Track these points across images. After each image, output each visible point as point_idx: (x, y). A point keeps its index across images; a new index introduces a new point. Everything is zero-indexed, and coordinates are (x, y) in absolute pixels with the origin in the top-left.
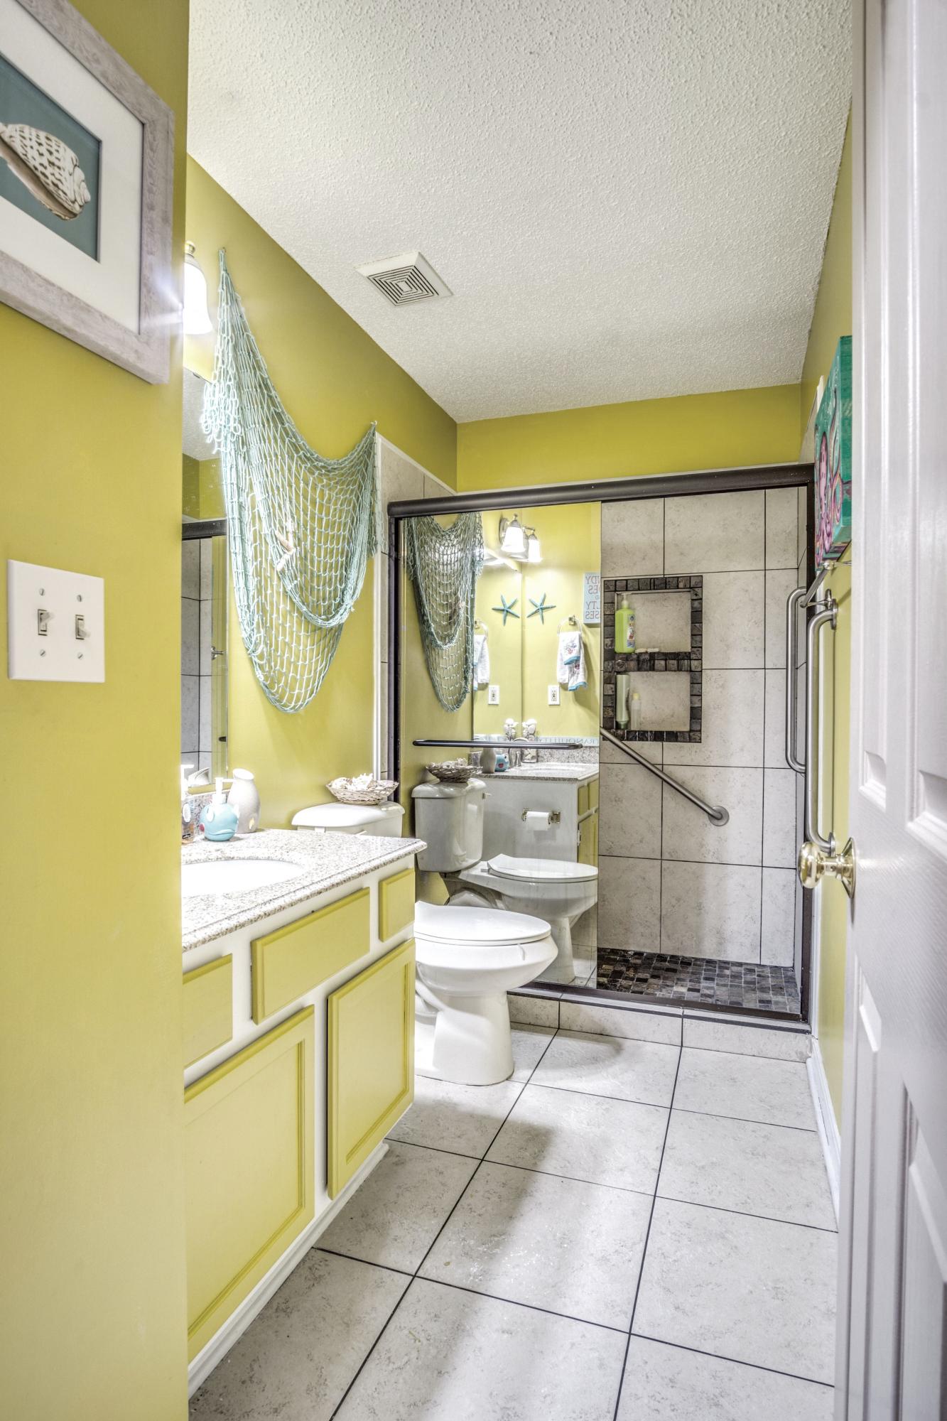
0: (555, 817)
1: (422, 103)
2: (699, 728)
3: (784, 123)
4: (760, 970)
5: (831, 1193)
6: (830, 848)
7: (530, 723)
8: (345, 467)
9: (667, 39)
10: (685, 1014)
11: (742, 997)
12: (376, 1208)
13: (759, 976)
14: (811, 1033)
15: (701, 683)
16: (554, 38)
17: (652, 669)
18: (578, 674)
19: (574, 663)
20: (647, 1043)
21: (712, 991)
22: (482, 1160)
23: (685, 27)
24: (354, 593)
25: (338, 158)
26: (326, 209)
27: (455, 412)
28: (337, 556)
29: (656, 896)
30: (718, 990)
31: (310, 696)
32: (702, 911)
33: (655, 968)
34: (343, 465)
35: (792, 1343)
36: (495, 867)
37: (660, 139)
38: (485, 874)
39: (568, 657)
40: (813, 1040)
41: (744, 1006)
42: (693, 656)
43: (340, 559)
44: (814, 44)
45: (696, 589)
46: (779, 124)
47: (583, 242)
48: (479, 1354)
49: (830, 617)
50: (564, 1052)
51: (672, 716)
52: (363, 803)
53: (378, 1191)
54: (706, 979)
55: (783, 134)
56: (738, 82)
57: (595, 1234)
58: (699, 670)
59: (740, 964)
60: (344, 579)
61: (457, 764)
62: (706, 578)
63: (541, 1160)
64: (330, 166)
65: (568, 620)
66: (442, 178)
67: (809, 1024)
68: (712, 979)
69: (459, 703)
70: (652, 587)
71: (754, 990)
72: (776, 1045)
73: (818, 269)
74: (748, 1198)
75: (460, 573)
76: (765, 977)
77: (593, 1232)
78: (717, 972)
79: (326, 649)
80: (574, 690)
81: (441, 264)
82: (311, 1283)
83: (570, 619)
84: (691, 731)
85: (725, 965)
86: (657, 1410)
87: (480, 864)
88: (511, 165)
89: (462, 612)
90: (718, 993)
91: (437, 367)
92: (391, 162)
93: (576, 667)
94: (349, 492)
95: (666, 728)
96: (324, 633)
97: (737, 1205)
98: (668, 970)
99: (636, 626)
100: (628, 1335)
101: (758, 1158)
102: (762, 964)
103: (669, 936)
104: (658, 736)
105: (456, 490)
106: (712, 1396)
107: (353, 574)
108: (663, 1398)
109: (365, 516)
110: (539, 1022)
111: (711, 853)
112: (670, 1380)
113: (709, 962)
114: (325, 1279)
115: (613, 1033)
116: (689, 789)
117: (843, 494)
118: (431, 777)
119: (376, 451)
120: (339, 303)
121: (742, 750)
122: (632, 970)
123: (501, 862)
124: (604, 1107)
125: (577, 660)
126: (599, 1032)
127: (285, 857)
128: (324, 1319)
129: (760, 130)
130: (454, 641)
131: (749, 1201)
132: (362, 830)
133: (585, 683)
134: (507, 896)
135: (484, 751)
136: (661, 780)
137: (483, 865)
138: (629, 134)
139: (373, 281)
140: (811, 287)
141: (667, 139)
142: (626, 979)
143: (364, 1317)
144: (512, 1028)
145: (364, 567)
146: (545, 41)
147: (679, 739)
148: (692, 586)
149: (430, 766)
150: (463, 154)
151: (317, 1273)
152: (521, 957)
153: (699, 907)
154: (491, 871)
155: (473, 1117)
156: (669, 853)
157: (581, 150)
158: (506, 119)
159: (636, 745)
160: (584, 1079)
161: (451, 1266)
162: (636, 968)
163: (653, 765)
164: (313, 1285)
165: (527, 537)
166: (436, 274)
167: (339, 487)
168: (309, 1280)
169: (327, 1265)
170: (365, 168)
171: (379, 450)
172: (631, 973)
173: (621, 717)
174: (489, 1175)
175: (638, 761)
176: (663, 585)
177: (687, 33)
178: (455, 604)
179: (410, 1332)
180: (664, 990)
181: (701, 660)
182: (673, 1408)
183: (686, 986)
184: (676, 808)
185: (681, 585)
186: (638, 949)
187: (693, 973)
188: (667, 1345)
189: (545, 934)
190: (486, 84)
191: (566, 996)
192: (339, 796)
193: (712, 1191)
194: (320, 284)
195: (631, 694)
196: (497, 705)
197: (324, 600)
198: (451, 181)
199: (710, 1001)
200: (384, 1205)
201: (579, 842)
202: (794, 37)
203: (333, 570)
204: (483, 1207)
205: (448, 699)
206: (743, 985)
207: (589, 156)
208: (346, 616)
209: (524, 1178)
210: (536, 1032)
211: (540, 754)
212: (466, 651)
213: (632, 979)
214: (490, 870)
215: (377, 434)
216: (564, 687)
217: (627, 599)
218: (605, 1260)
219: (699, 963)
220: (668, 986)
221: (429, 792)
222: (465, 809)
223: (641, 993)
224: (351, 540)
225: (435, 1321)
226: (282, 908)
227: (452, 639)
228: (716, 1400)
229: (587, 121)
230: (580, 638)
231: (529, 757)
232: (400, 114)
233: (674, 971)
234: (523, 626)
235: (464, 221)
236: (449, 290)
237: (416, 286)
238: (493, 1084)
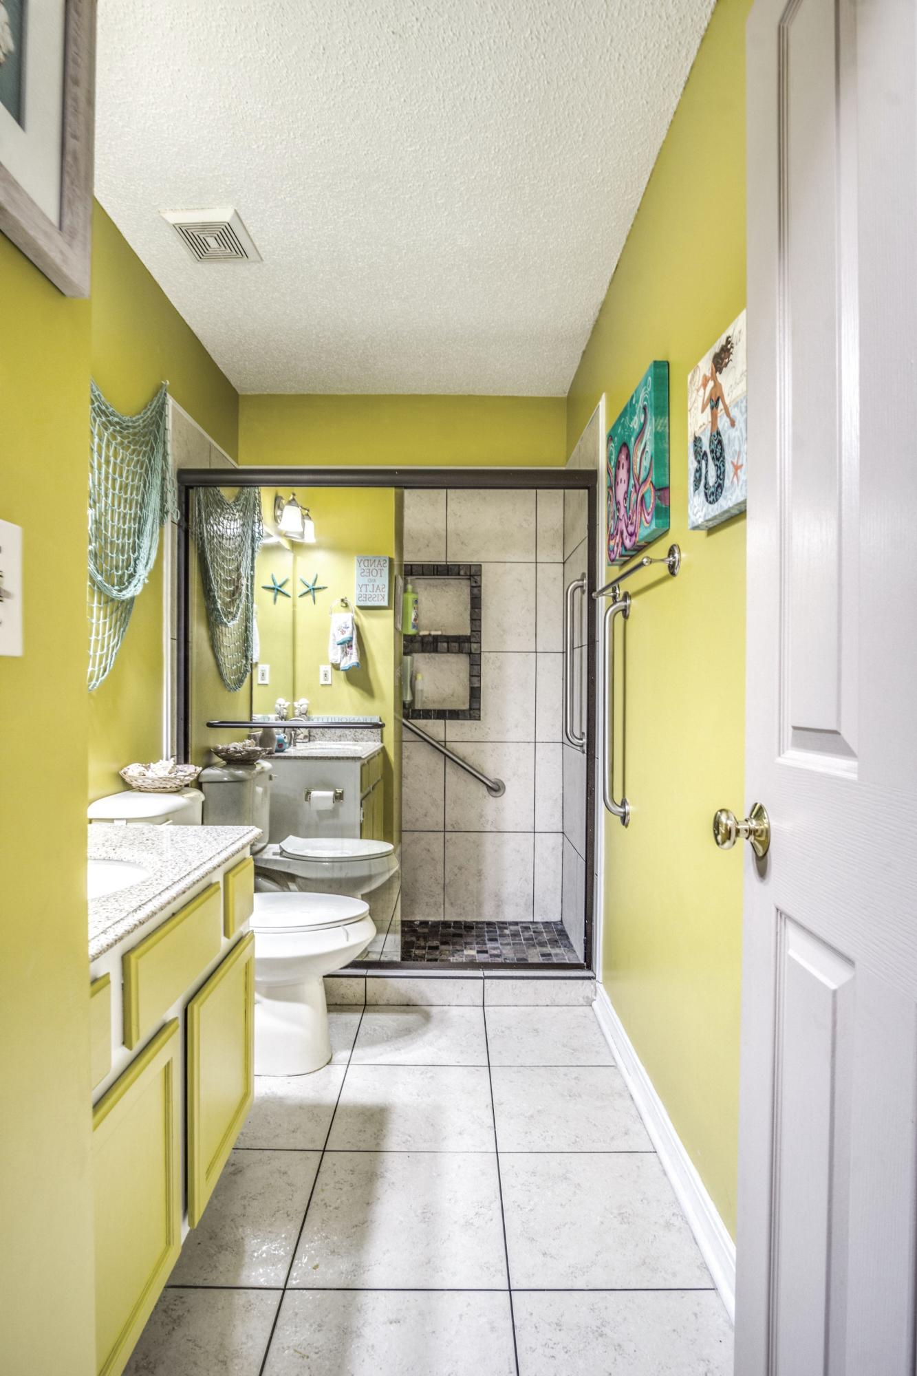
0: (339, 797)
1: (271, 52)
2: (478, 707)
3: (602, 161)
4: (534, 926)
5: (641, 1118)
6: (625, 813)
7: (302, 703)
8: (139, 425)
9: (521, 56)
10: (486, 975)
11: (525, 953)
12: (224, 1226)
13: (534, 932)
14: (595, 978)
15: (480, 665)
16: (419, 24)
17: (436, 650)
18: (351, 654)
19: (346, 644)
20: (452, 1007)
21: (499, 951)
22: (324, 1151)
23: (539, 51)
24: (147, 563)
25: (164, 87)
26: (139, 140)
27: (239, 382)
28: (130, 522)
29: (440, 867)
30: (503, 949)
31: (103, 675)
32: (482, 877)
33: (443, 935)
34: (137, 424)
35: (646, 1261)
36: (289, 850)
37: (495, 149)
38: (278, 857)
39: (341, 638)
40: (597, 984)
41: (530, 961)
42: (473, 640)
43: (133, 526)
44: (640, 98)
45: (476, 577)
46: (597, 162)
47: (403, 232)
48: (372, 1353)
49: (623, 608)
50: (377, 1028)
51: (452, 695)
52: (164, 791)
53: (221, 1208)
54: (491, 940)
55: (599, 171)
56: (572, 113)
57: (453, 1201)
58: (479, 652)
59: (516, 923)
60: (135, 548)
61: (245, 745)
62: (485, 568)
63: (383, 1139)
64: (153, 94)
65: (340, 601)
66: (276, 137)
67: (593, 971)
68: (496, 940)
69: (240, 682)
70: (435, 573)
71: (534, 945)
72: (567, 993)
73: (602, 297)
74: (577, 1137)
75: (240, 549)
76: (540, 933)
77: (450, 1200)
78: (498, 933)
79: (118, 623)
80: (345, 670)
81: (256, 227)
82: (170, 1327)
83: (342, 600)
84: (471, 709)
85: (503, 925)
86: (553, 1357)
87: (267, 847)
88: (349, 140)
89: (244, 588)
90: (504, 952)
91: (229, 333)
92: (224, 107)
93: (348, 647)
94: (142, 454)
95: (447, 706)
96: (116, 605)
97: (569, 1145)
98: (455, 935)
99: (419, 609)
100: (508, 1292)
101: (575, 1099)
102: (535, 920)
103: (452, 903)
104: (442, 715)
105: (237, 462)
106: (595, 1329)
107: (146, 542)
108: (555, 1344)
109: (157, 481)
110: (345, 1002)
111: (490, 823)
112: (556, 1324)
113: (489, 924)
114: (186, 1317)
115: (419, 1003)
116: (471, 764)
117: (655, 499)
118: (217, 759)
119: (167, 413)
120: (133, 247)
121: (517, 726)
122: (421, 939)
123: (293, 844)
124: (428, 1076)
125: (350, 640)
126: (405, 1003)
127: (112, 855)
128: (196, 1364)
129: (581, 163)
130: (237, 619)
131: (577, 1139)
132: (168, 820)
133: (358, 663)
134: (300, 877)
135: (264, 732)
136: (443, 756)
137: (275, 847)
138: (468, 138)
139: (179, 230)
140: (593, 313)
141: (501, 151)
142: (418, 948)
143: (241, 1349)
144: (329, 1011)
145: (156, 535)
146: (409, 25)
147: (460, 717)
148: (471, 574)
149: (216, 749)
150: (303, 117)
151: (175, 1315)
152: (345, 939)
153: (480, 873)
154: (284, 854)
155: (303, 1109)
156: (452, 825)
157: (420, 142)
158: (354, 92)
159: (421, 723)
160: (402, 1051)
161: (322, 1268)
162: (425, 937)
163: (437, 742)
164: (174, 1328)
165: (303, 517)
166: (249, 235)
167: (132, 447)
168: (167, 1324)
169: (183, 1303)
170: (194, 106)
171: (169, 411)
172: (422, 943)
173: (406, 696)
174: (334, 1165)
175: (424, 739)
176: (446, 572)
177: (539, 57)
178: (238, 581)
179: (295, 1351)
180: (455, 955)
181: (480, 643)
182: (565, 1350)
183: (474, 949)
184: (458, 782)
185: (462, 572)
186: (422, 919)
187: (477, 936)
188: (546, 1292)
189: (363, 914)
190: (343, 51)
191: (371, 972)
192: (134, 784)
193: (545, 1137)
194: (115, 222)
195: (414, 675)
196: (267, 685)
197: (117, 568)
198: (285, 143)
199: (499, 960)
200: (232, 1220)
201: (362, 819)
202: (625, 86)
203: (126, 537)
204: (338, 1199)
205: (230, 678)
206: (523, 942)
207: (427, 149)
208: (140, 588)
209: (371, 1160)
210: (345, 1011)
211: (312, 734)
212: (246, 629)
213: (424, 948)
214: (282, 852)
215: (168, 395)
216: (336, 667)
217: (411, 584)
218: (468, 1224)
219: (480, 926)
220: (458, 951)
221: (218, 775)
222: (254, 792)
223: (436, 960)
224: (142, 505)
225: (319, 1331)
226: (154, 914)
227: (235, 616)
228: (600, 1331)
229: (433, 115)
230: (353, 619)
231: (301, 736)
232: (245, 57)
233: (460, 936)
234: (294, 606)
235: (290, 186)
236: (259, 255)
237: (226, 245)
238: (315, 1071)
